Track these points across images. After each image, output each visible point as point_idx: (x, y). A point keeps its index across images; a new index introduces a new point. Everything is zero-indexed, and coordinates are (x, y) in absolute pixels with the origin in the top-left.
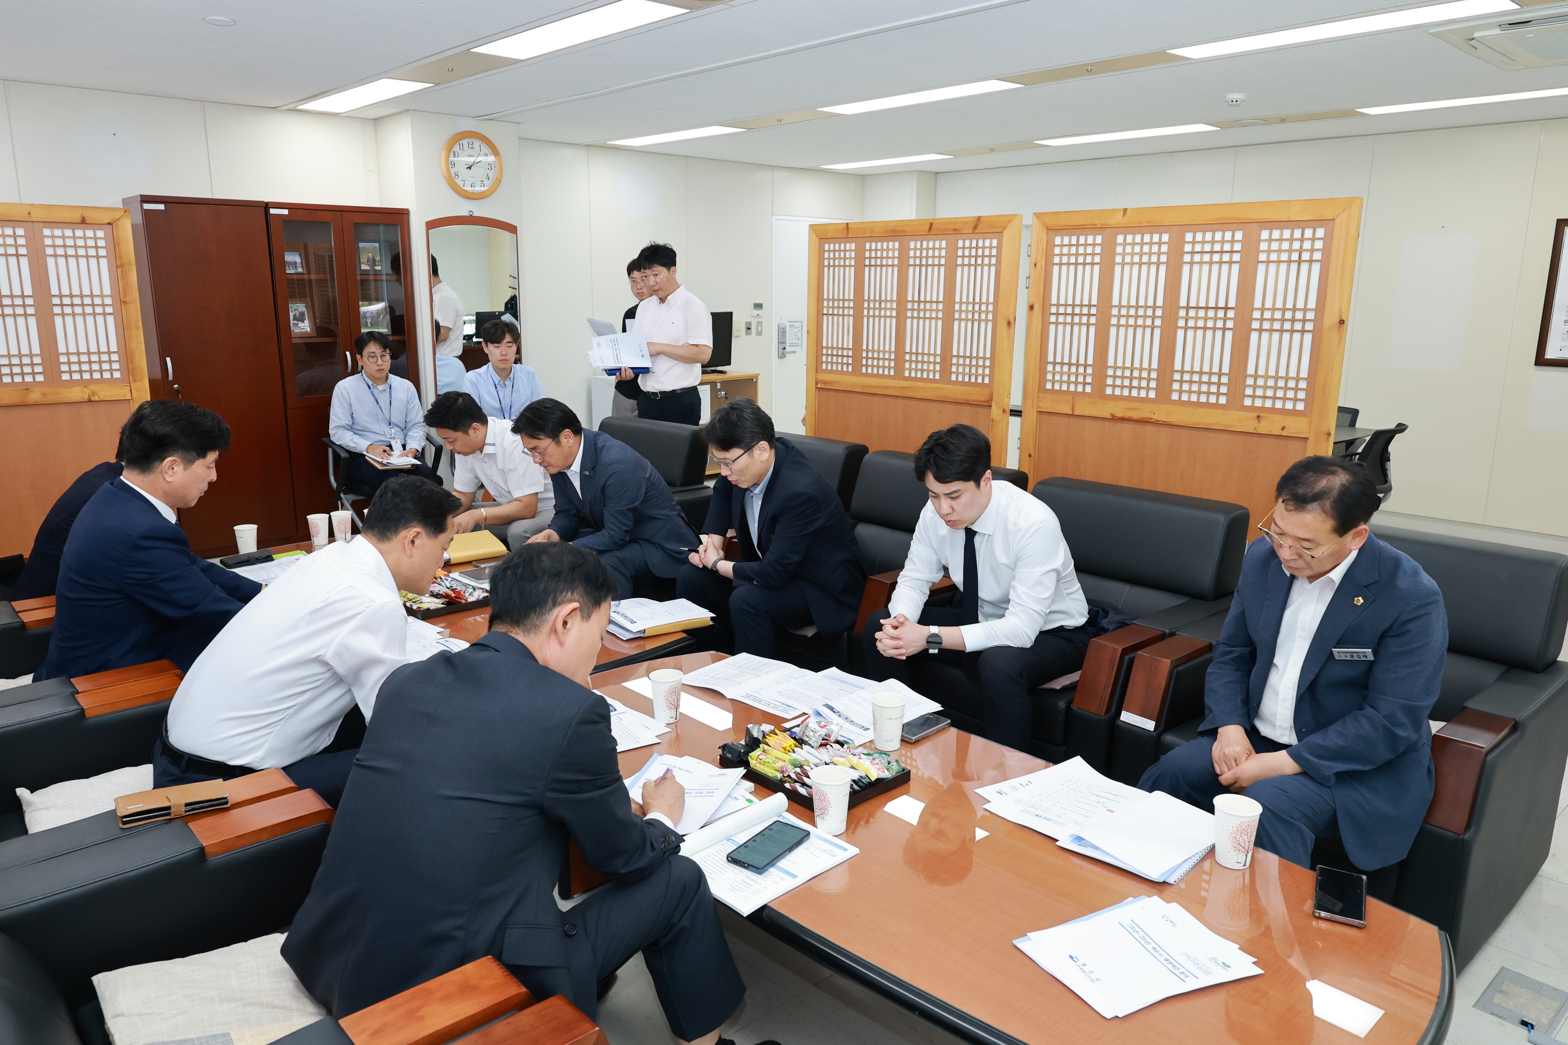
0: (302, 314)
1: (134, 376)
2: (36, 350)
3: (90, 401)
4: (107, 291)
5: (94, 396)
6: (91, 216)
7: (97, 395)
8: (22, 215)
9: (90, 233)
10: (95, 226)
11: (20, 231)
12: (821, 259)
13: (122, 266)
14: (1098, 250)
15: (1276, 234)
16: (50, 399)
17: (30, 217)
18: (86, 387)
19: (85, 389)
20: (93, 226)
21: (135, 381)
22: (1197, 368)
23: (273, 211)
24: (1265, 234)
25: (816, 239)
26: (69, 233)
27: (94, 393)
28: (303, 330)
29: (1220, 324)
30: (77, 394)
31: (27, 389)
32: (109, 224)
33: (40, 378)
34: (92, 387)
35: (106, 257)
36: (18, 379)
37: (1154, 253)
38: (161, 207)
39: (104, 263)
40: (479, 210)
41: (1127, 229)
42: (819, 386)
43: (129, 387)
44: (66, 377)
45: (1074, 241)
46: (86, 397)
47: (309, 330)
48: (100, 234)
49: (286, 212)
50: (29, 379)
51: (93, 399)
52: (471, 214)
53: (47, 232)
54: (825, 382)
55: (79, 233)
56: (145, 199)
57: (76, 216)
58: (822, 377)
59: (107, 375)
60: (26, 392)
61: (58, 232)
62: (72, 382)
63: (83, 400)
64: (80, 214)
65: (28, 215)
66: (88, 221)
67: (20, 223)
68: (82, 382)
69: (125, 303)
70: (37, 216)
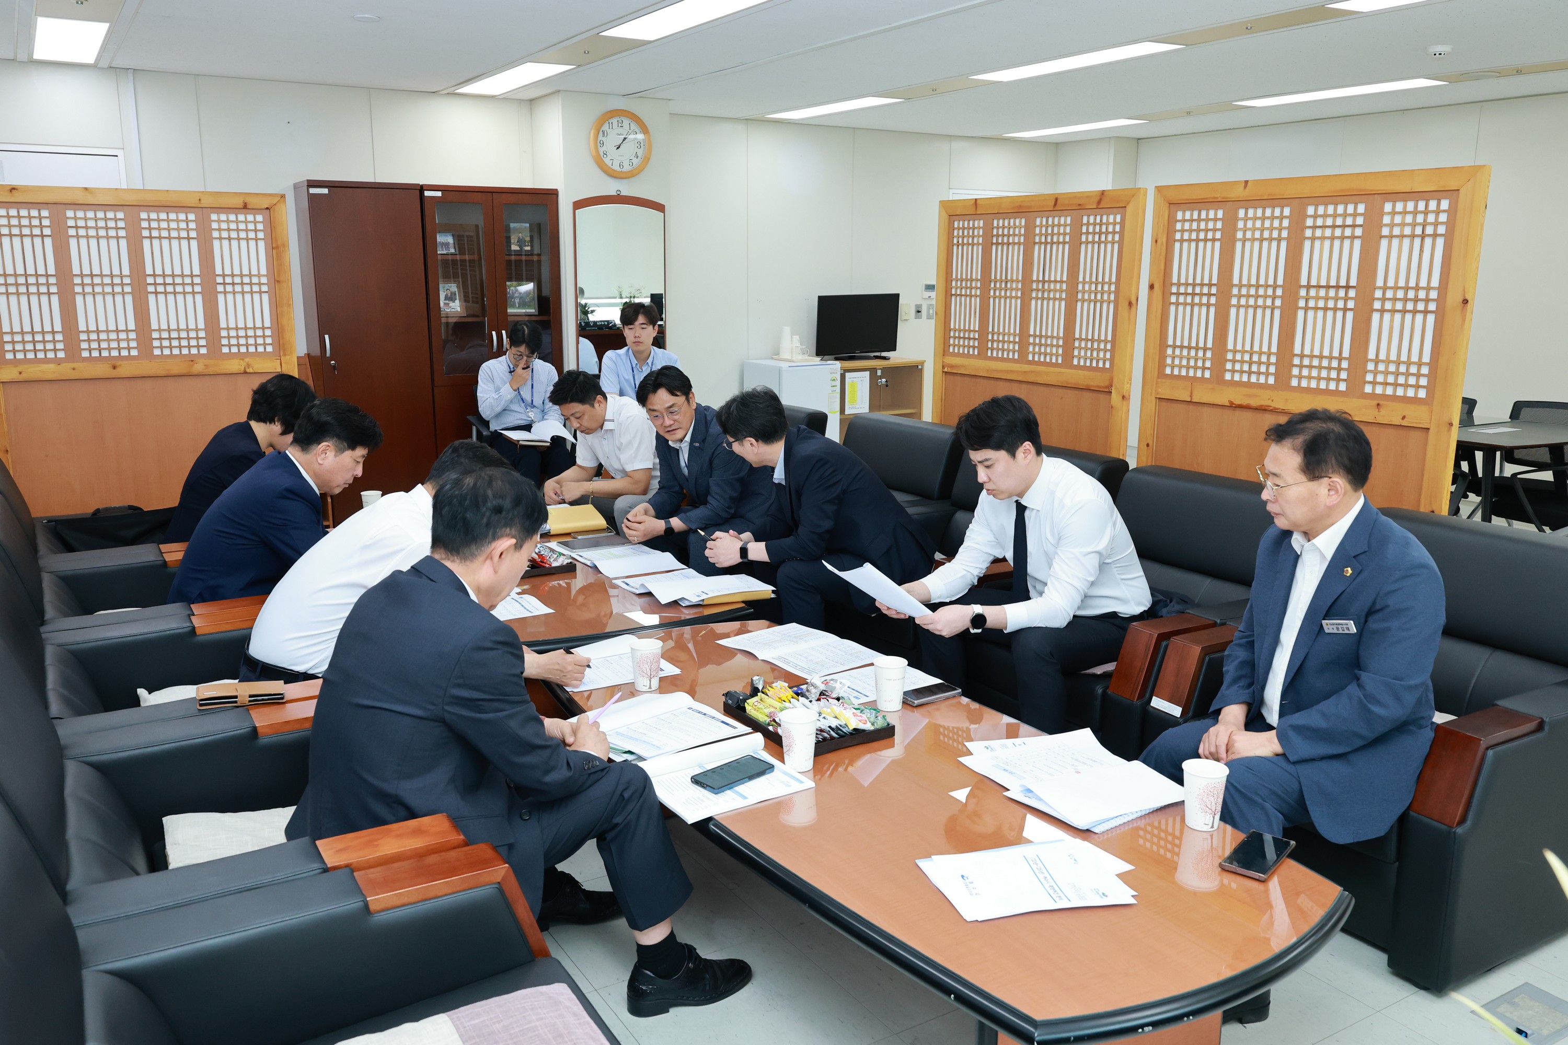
0: (454, 294)
1: (284, 350)
2: (201, 325)
3: (245, 372)
4: (263, 271)
5: (246, 367)
6: (252, 202)
7: (252, 367)
8: (193, 202)
9: (250, 218)
10: (255, 210)
11: (192, 217)
12: (950, 237)
13: (277, 247)
14: (1219, 225)
15: (1399, 206)
16: (211, 370)
17: (200, 203)
18: (243, 359)
19: (241, 361)
20: (253, 211)
21: (285, 355)
22: (1317, 352)
23: (427, 193)
24: (1388, 207)
25: (946, 217)
26: (232, 217)
27: (248, 365)
28: (453, 310)
29: (1341, 304)
30: (234, 366)
31: (192, 361)
32: (267, 208)
33: (203, 351)
34: (247, 360)
35: (263, 239)
36: (185, 351)
37: (1276, 228)
38: (325, 191)
39: (261, 244)
40: (627, 190)
41: (1248, 203)
42: (946, 370)
43: (279, 360)
44: (225, 350)
45: (1195, 216)
46: (242, 369)
47: (459, 309)
48: (259, 218)
49: (439, 194)
50: (194, 351)
51: (248, 371)
52: (618, 193)
53: (214, 217)
54: (952, 366)
55: (241, 217)
56: (312, 184)
57: (239, 202)
58: (950, 360)
59: (261, 349)
60: (192, 363)
61: (223, 217)
62: (230, 355)
63: (239, 372)
64: (242, 200)
65: (198, 201)
66: (249, 207)
67: (192, 209)
68: (239, 355)
69: (278, 281)
70: (206, 202)
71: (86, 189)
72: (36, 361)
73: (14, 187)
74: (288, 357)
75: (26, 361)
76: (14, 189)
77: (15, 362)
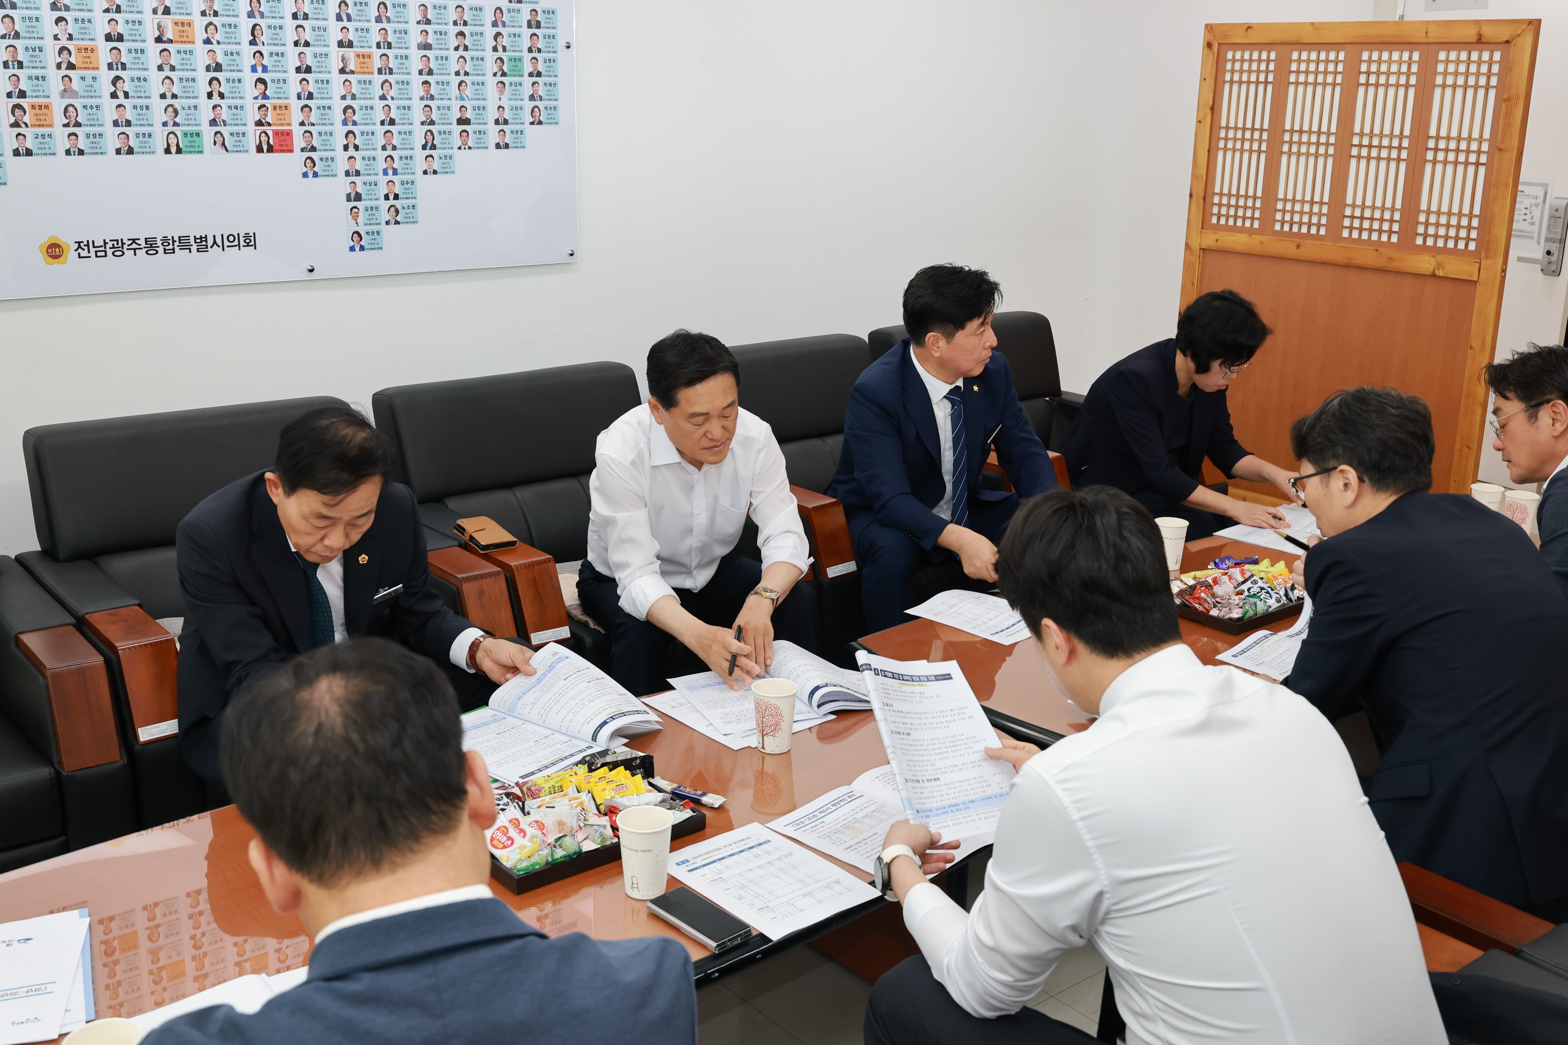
1: (1487, 251)
2: (1399, 204)
3: (1434, 275)
5: (1439, 269)
6: (1487, 32)
7: (1444, 269)
8: (1418, 35)
9: (1484, 56)
10: (1493, 45)
11: (1416, 56)
13: (1508, 100)
16: (1396, 265)
17: (1429, 37)
18: (1434, 256)
19: (1432, 258)
20: (1490, 45)
21: (1487, 258)
26: (1464, 56)
30: (1425, 264)
31: (1377, 250)
32: (1507, 42)
33: (1394, 238)
34: (1439, 258)
35: (1495, 87)
36: (1374, 237)
39: (1492, 93)
43: (1478, 264)
46: (1431, 269)
48: (1496, 56)
50: (1384, 237)
51: (1437, 273)
53: (1442, 55)
55: (1475, 56)
57: (1470, 34)
59: (1462, 245)
60: (1375, 253)
61: (1453, 56)
62: (1423, 248)
63: (1427, 273)
64: (1478, 30)
65: (1425, 35)
66: (1484, 40)
67: (1417, 46)
68: (1434, 250)
69: (1500, 150)
70: (1435, 35)
71: (1312, 24)
72: (1234, 229)
73: (1249, 25)
74: (1490, 262)
75: (1226, 228)
76: (1249, 27)
77: (1218, 227)
